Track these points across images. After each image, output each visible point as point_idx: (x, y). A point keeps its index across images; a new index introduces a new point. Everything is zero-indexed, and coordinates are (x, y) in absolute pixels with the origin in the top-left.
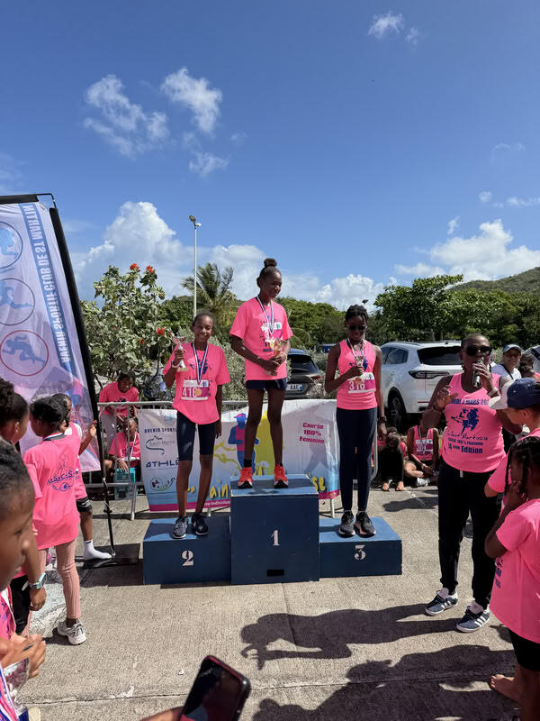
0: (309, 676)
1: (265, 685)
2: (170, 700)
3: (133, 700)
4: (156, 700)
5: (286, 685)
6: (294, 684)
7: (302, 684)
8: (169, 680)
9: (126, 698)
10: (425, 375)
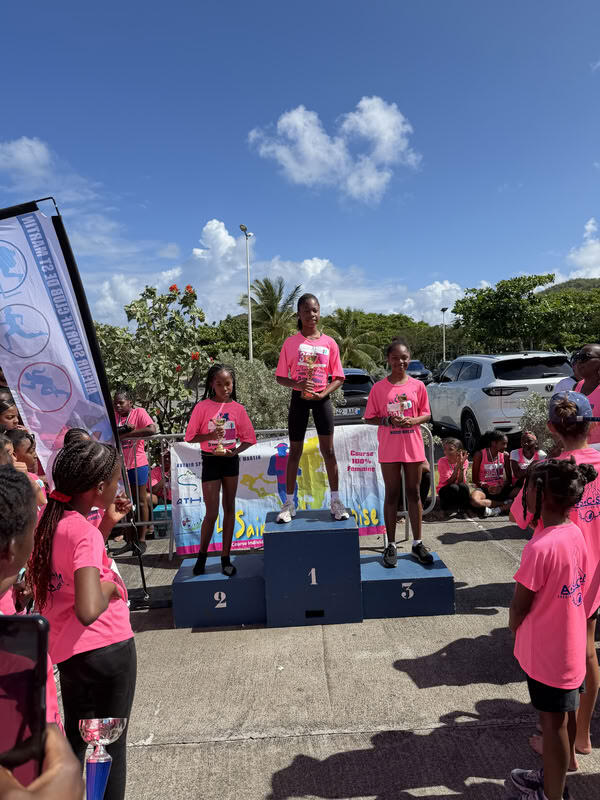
0: (339, 723)
1: (290, 732)
2: (188, 748)
3: (151, 748)
4: (174, 748)
5: (313, 733)
6: (322, 732)
7: (330, 731)
8: (190, 728)
9: (144, 745)
10: (501, 391)
